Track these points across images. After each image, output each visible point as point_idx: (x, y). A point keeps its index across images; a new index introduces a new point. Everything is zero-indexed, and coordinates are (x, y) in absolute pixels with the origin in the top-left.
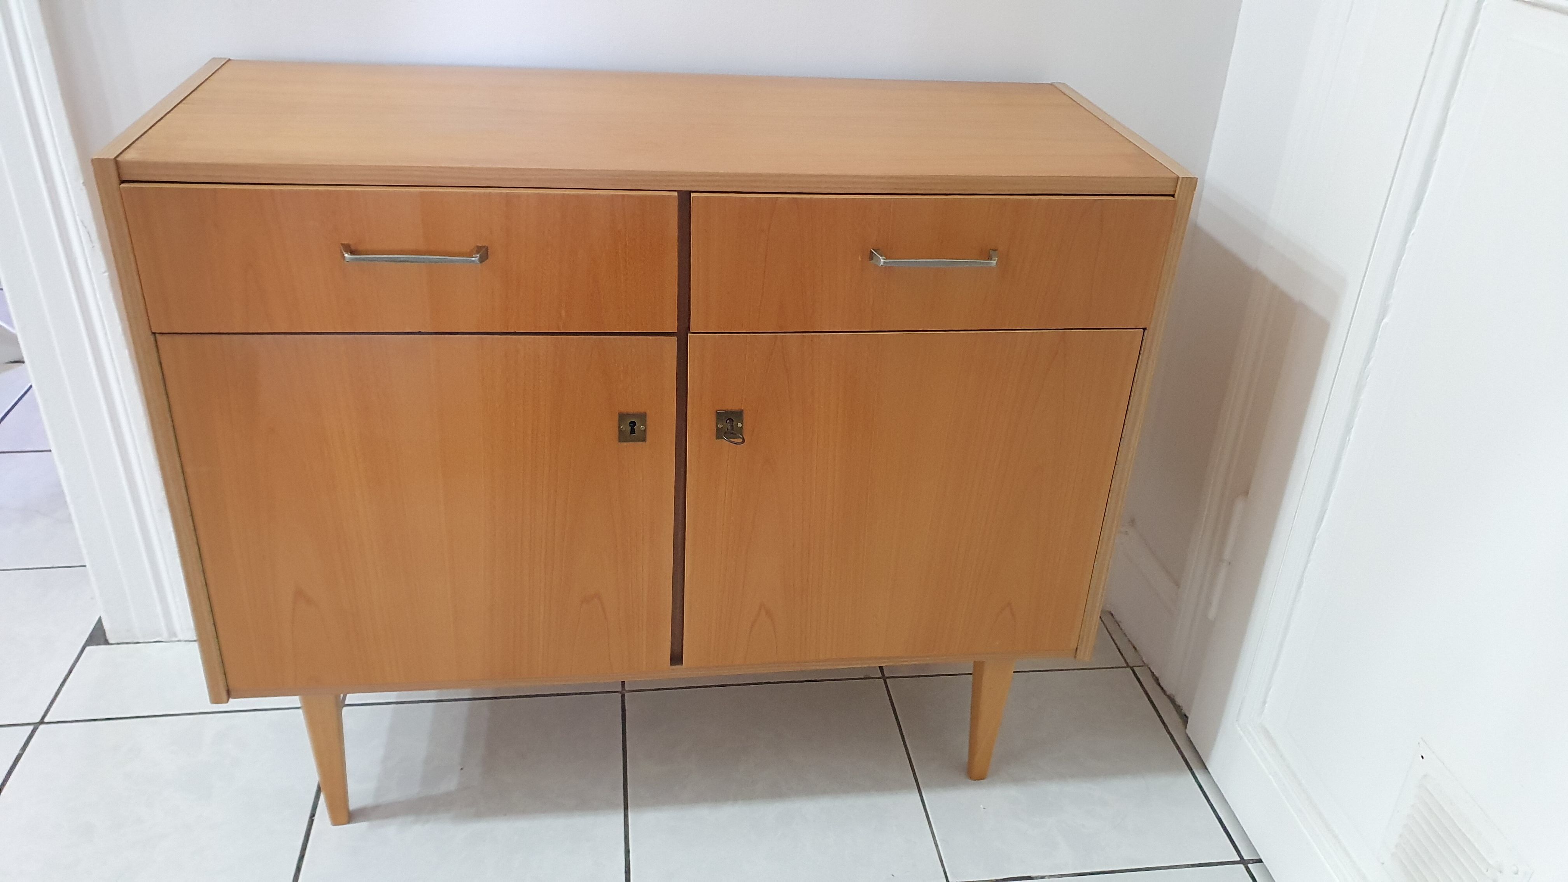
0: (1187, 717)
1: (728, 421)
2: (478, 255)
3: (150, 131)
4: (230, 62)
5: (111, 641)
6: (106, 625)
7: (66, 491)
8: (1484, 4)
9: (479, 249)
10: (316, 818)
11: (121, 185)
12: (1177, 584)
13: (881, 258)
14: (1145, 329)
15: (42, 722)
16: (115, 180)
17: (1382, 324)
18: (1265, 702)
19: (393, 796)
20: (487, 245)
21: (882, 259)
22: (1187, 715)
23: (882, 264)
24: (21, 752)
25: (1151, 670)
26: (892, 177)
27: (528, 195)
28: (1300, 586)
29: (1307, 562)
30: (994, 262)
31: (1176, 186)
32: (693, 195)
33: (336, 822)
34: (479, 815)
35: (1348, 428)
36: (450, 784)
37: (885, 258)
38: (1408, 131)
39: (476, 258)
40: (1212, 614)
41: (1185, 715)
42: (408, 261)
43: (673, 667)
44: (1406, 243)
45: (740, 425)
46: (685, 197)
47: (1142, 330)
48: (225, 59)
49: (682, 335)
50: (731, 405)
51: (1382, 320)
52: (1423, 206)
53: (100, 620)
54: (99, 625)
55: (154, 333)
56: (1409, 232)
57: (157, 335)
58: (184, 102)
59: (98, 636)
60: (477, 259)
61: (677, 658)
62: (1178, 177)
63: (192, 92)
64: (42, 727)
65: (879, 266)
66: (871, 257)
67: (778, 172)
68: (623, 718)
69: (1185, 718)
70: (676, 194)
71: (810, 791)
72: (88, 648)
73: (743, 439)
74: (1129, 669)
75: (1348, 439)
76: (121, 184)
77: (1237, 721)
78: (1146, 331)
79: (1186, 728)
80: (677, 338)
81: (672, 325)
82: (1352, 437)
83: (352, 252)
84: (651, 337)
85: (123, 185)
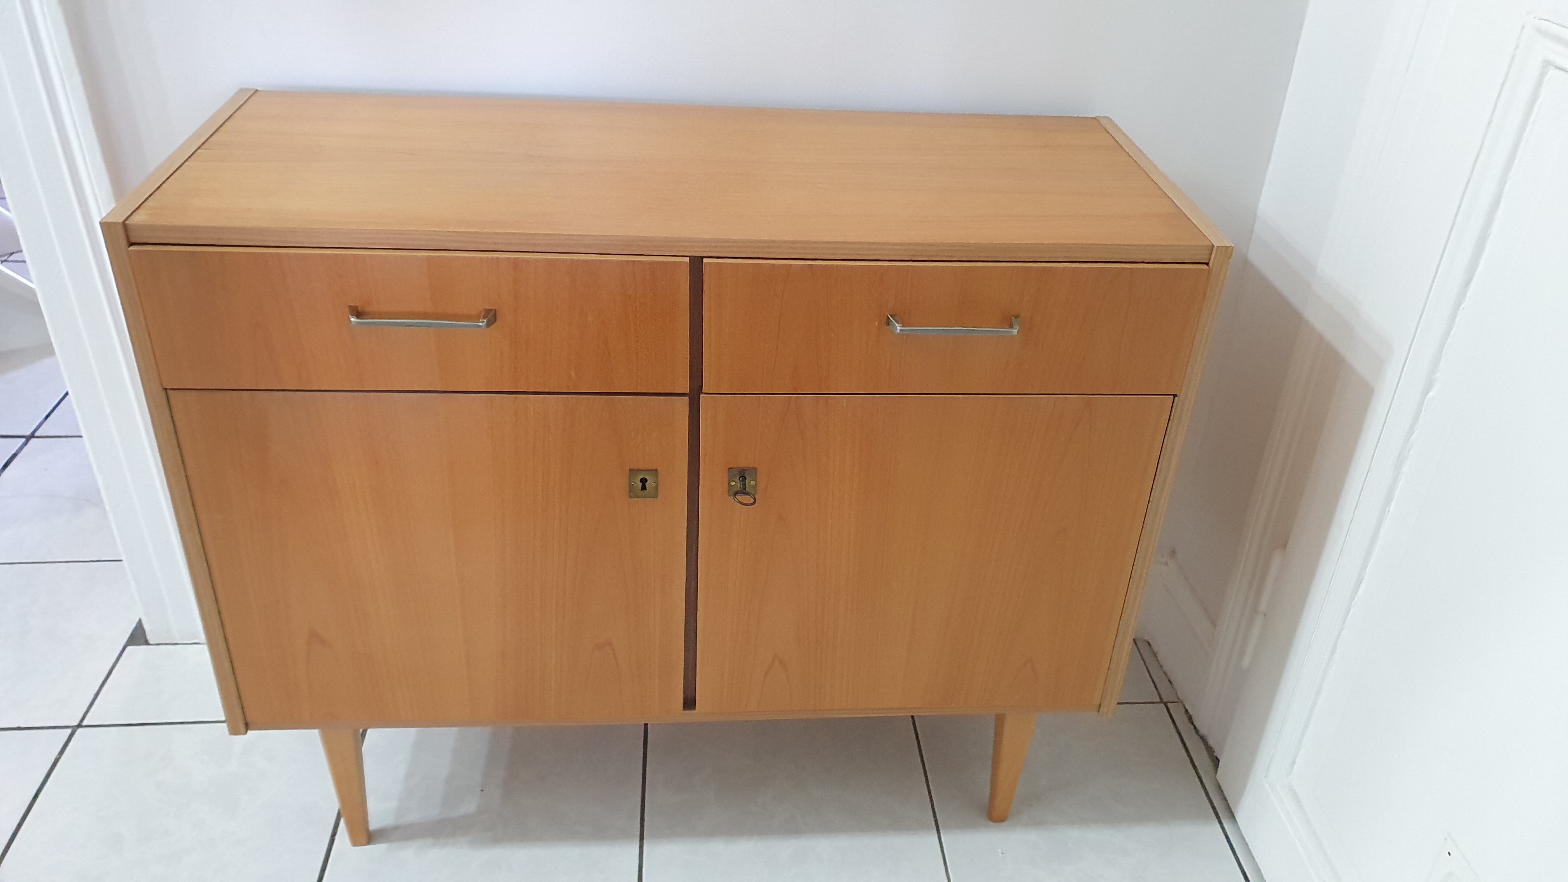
0: (1218, 760)
1: (741, 479)
2: (485, 320)
3: (164, 185)
4: (257, 94)
5: (151, 642)
6: (146, 626)
7: (105, 499)
8: (1547, 77)
9: (487, 313)
10: (337, 837)
11: (130, 249)
12: (1214, 623)
13: (897, 325)
14: (1175, 396)
15: (80, 726)
16: (123, 243)
17: (1427, 397)
18: (1294, 763)
19: (413, 817)
20: (495, 308)
21: (899, 327)
22: (1218, 757)
23: (898, 331)
24: (58, 757)
25: (1185, 708)
26: (910, 244)
27: (537, 260)
28: (1333, 653)
29: (1342, 629)
30: (1015, 331)
31: (1211, 254)
32: (705, 260)
33: (355, 843)
34: (496, 841)
35: (1389, 500)
36: (470, 806)
37: (901, 325)
38: (1462, 200)
39: (482, 323)
40: (1246, 662)
41: (1217, 758)
42: (414, 326)
43: (687, 712)
44: (1456, 317)
45: (753, 483)
46: (697, 263)
47: (1172, 396)
48: (252, 89)
49: (694, 396)
50: (743, 463)
51: (1428, 393)
52: (1475, 281)
53: (140, 621)
54: (139, 627)
55: (166, 389)
56: (1460, 305)
57: (168, 391)
58: (204, 146)
59: (138, 637)
60: (485, 323)
61: (689, 703)
62: (1213, 246)
63: (211, 135)
64: (80, 730)
65: (895, 333)
66: (888, 322)
67: (792, 239)
68: (645, 741)
69: (1216, 761)
70: (687, 260)
71: (826, 827)
72: (129, 648)
73: (755, 499)
74: (1162, 705)
75: (1387, 510)
76: (129, 247)
77: (1265, 777)
78: (1176, 398)
79: (1216, 773)
80: (689, 398)
81: (684, 386)
82: (1392, 508)
83: (359, 315)
84: (662, 398)
85: (131, 248)
